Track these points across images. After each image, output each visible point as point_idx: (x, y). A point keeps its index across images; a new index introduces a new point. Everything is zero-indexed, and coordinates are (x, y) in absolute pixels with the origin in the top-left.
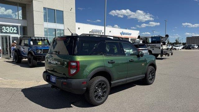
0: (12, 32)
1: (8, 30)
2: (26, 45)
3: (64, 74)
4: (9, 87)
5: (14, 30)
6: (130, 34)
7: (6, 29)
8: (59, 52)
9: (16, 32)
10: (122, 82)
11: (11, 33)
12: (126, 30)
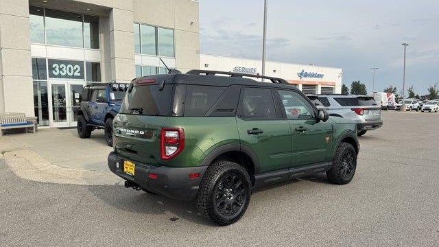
0: (71, 74)
1: (63, 72)
2: (101, 100)
3: (152, 157)
4: (74, 183)
5: (75, 71)
6: (321, 76)
7: (61, 69)
8: (142, 110)
9: (79, 74)
10: (281, 176)
11: (69, 77)
12: (311, 67)
